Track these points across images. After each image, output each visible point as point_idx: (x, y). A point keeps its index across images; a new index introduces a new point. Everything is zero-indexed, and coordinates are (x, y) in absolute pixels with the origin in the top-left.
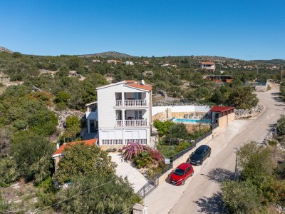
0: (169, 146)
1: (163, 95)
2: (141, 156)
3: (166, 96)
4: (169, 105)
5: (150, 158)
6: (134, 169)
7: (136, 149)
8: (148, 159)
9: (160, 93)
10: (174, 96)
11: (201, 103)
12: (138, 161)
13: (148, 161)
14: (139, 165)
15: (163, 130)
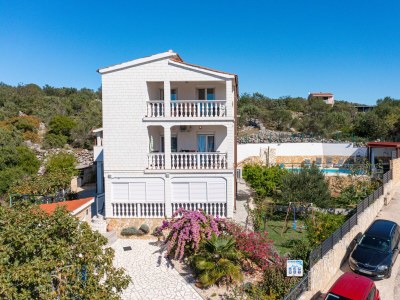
0: (283, 223)
1: (256, 126)
2: (210, 248)
3: (263, 128)
4: (270, 141)
5: (239, 255)
6: (190, 288)
7: (196, 228)
8: (233, 260)
9: (251, 124)
10: (279, 128)
11: (335, 138)
12: (202, 264)
13: (231, 265)
14: (205, 278)
15: (263, 185)
